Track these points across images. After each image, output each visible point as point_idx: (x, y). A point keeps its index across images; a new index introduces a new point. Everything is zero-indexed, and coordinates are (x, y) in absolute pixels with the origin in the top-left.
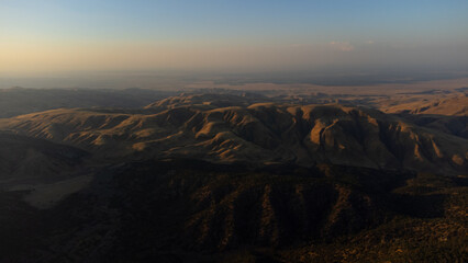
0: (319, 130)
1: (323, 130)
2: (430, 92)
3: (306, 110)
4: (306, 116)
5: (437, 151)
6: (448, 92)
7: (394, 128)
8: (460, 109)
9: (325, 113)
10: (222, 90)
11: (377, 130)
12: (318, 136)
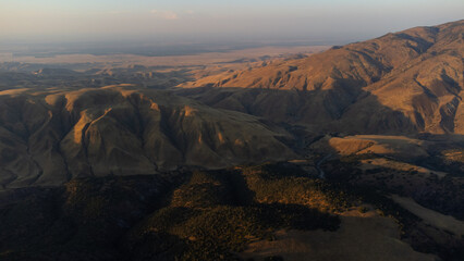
0: (82, 127)
1: (87, 125)
2: (240, 61)
3: (71, 98)
4: (69, 107)
5: (220, 136)
6: (253, 60)
7: (178, 112)
8: (251, 82)
9: (97, 100)
10: (17, 64)
11: (158, 118)
12: (80, 135)
